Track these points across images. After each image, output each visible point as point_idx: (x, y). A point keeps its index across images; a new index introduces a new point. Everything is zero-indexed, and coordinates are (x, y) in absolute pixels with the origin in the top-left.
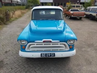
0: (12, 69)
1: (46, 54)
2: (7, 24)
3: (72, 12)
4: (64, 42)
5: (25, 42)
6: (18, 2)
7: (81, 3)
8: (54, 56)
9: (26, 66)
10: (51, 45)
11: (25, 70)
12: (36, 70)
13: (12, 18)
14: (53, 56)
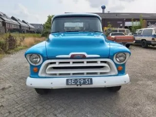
0: (10, 112)
1: (76, 79)
2: (9, 53)
3: (113, 37)
4: (108, 58)
5: (39, 59)
6: (29, 28)
7: (126, 27)
8: (91, 83)
9: (38, 107)
10: (85, 63)
11: (35, 114)
12: (56, 112)
13: (19, 46)
14: (88, 84)
